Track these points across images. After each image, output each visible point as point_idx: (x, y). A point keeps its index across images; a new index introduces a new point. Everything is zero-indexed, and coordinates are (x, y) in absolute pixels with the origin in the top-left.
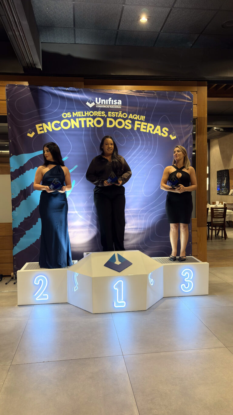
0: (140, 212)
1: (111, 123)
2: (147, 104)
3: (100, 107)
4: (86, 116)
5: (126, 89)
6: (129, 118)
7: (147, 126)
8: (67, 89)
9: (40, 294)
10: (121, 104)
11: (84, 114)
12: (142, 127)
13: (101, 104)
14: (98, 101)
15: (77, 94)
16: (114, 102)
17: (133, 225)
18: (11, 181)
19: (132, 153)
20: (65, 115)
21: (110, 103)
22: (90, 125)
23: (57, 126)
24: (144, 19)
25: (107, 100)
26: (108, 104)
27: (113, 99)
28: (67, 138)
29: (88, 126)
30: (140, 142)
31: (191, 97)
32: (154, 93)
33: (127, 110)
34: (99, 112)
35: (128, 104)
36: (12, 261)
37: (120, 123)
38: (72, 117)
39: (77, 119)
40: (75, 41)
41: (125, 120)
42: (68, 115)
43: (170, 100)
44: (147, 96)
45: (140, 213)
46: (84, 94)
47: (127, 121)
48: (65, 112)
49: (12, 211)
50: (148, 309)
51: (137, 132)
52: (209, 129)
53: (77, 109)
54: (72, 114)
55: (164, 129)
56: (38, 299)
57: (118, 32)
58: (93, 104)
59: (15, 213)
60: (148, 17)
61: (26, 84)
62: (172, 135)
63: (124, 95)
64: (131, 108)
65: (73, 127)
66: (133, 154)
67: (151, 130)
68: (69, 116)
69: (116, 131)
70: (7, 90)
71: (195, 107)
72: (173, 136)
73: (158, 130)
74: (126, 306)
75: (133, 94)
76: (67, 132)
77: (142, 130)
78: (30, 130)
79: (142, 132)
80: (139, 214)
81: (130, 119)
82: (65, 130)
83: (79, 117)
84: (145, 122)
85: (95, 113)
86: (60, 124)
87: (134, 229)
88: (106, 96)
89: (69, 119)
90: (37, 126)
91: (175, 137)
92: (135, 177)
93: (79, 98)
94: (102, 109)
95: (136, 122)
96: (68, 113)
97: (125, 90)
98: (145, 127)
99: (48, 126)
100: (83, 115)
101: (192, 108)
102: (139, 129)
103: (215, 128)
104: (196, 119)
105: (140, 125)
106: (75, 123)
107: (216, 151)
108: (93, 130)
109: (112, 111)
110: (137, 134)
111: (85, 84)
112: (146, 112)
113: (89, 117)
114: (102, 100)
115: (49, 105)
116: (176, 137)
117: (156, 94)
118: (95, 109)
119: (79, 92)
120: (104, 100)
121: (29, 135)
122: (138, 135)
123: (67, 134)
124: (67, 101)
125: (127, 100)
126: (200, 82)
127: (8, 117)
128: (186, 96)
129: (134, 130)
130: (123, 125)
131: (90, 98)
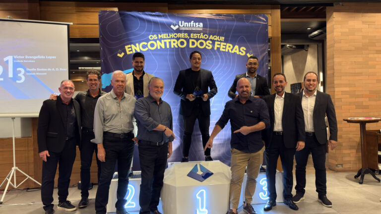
1: (193, 43)
2: (226, 26)
3: (183, 29)
6: (210, 38)
7: (226, 46)
8: (154, 14)
10: (202, 26)
11: (169, 36)
12: (222, 47)
13: (184, 26)
14: (182, 24)
15: (162, 18)
16: (196, 25)
19: (213, 70)
20: (151, 37)
21: (192, 26)
22: (174, 46)
23: (144, 47)
25: (189, 23)
27: (195, 22)
28: (154, 57)
29: (172, 47)
30: (220, 61)
31: (267, 19)
32: (232, 16)
33: (208, 32)
34: (182, 34)
35: (208, 26)
37: (201, 44)
38: (158, 39)
39: (163, 41)
41: (206, 40)
43: (247, 22)
44: (226, 19)
46: (168, 17)
47: (208, 42)
48: (152, 35)
51: (216, 51)
52: (282, 46)
53: (162, 31)
54: (158, 36)
55: (242, 48)
58: (177, 27)
61: (116, 9)
62: (249, 53)
63: (205, 18)
64: (211, 30)
65: (159, 48)
66: (215, 70)
67: (230, 49)
68: (155, 38)
70: (99, 15)
71: (269, 27)
73: (236, 50)
74: (208, 213)
75: (213, 17)
76: (154, 52)
77: (221, 49)
78: (120, 51)
79: (223, 52)
81: (211, 40)
82: (151, 50)
83: (164, 39)
84: (224, 42)
85: (179, 35)
86: (147, 46)
88: (189, 20)
89: (155, 41)
90: (126, 47)
93: (164, 22)
94: (185, 32)
95: (216, 43)
96: (155, 35)
97: (206, 13)
98: (224, 47)
99: (137, 47)
101: (268, 29)
102: (218, 49)
103: (288, 45)
104: (271, 39)
105: (220, 45)
106: (159, 45)
107: (289, 67)
108: (178, 50)
109: (194, 33)
111: (169, 9)
112: (225, 33)
113: (174, 38)
114: (185, 24)
115: (136, 28)
117: (234, 17)
118: (178, 31)
119: (163, 16)
120: (187, 23)
121: (119, 55)
122: (218, 54)
123: (153, 54)
124: (153, 25)
125: (208, 23)
126: (273, 5)
127: (100, 39)
128: (262, 18)
129: (214, 50)
130: (205, 45)
131: (174, 22)
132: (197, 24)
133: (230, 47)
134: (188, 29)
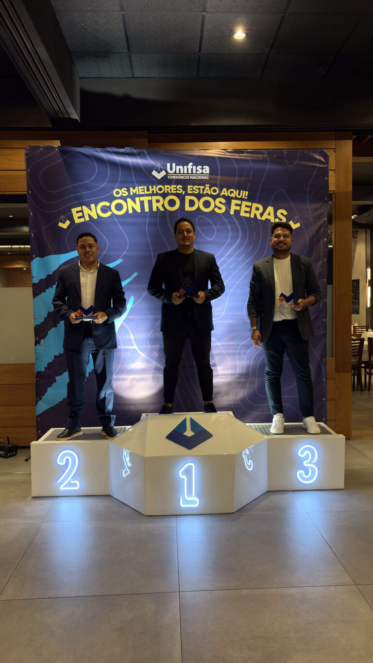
0: (239, 347)
1: (192, 203)
2: (252, 172)
3: (174, 177)
4: (151, 192)
5: (216, 148)
6: (222, 194)
7: (251, 207)
8: (122, 150)
9: (66, 481)
10: (208, 172)
11: (148, 190)
12: (244, 208)
13: (175, 173)
14: (171, 169)
15: (137, 158)
16: (197, 170)
17: (229, 369)
18: (34, 298)
19: (228, 251)
20: (117, 193)
21: (190, 172)
22: (157, 207)
23: (105, 209)
24: (240, 35)
25: (185, 167)
26: (188, 173)
27: (195, 164)
28: (122, 229)
29: (155, 209)
30: (240, 234)
31: (326, 157)
32: (262, 153)
33: (218, 182)
34: (173, 186)
35: (219, 172)
36: (36, 425)
37: (207, 204)
38: (129, 196)
39: (137, 199)
40: (133, 74)
41: (214, 198)
42: (122, 193)
43: (290, 164)
44: (253, 159)
45: (240, 349)
46: (148, 157)
47: (218, 200)
48: (117, 188)
49: (35, 345)
50: (238, 510)
51: (234, 217)
52: (361, 210)
53: (137, 182)
54: (128, 190)
55: (280, 211)
56: (64, 487)
57: (199, 57)
58: (163, 173)
59: (39, 348)
60: (245, 31)
61: (57, 144)
62: (293, 221)
63: (213, 158)
64: (226, 178)
65: (131, 211)
66: (228, 253)
67: (258, 213)
68: (125, 193)
69: (200, 216)
70: (26, 155)
71: (331, 173)
72: (295, 223)
73: (269, 214)
74: (199, 505)
75: (228, 155)
76: (123, 220)
77: (242, 214)
78: (62, 217)
79: (244, 217)
80: (237, 351)
81: (224, 197)
82: (117, 216)
83: (140, 196)
84: (248, 200)
85: (166, 188)
86: (109, 208)
87: (229, 376)
88: (183, 161)
89: (124, 199)
90: (74, 210)
91: (298, 225)
92: (231, 290)
93: (140, 164)
94: (177, 182)
95: (234, 202)
96: (123, 189)
98: (249, 209)
99: (91, 211)
100: (146, 193)
101: (327, 176)
102: (237, 212)
104: (334, 195)
105: (240, 205)
106: (132, 206)
108: (163, 215)
109: (193, 185)
110: (235, 220)
111: (149, 142)
112: (249, 184)
113: (157, 194)
114: (177, 167)
115: (91, 177)
116: (301, 224)
117: (266, 155)
118: (165, 181)
119: (139, 155)
120: (181, 167)
121: (61, 225)
122: (237, 222)
123: (122, 224)
124: (121, 170)
125: (219, 166)
126: (340, 133)
127: (29, 197)
128: (318, 157)
129: (231, 215)
130: (212, 206)
131: (158, 165)
132: (199, 167)
133: (257, 209)
134: (182, 177)
